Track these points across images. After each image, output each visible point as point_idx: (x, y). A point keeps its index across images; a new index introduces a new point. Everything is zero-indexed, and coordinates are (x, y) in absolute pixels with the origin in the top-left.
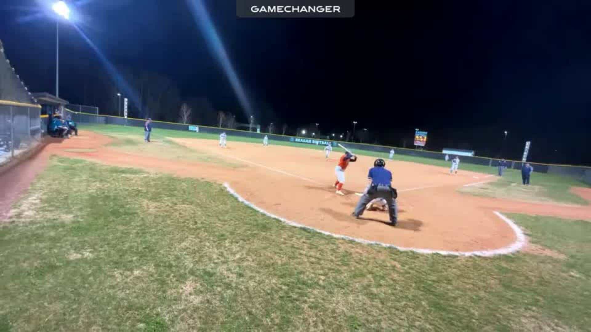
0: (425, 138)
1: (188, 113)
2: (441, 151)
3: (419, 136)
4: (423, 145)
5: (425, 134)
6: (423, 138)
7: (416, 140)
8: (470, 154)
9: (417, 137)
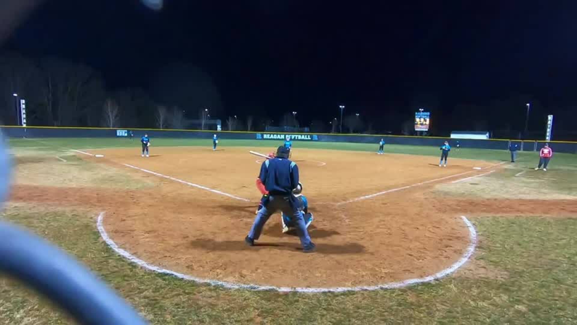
0: (428, 120)
1: (115, 112)
2: (450, 136)
3: (420, 118)
4: (425, 129)
5: (427, 115)
6: (425, 120)
7: (417, 124)
8: (484, 137)
9: (418, 120)
